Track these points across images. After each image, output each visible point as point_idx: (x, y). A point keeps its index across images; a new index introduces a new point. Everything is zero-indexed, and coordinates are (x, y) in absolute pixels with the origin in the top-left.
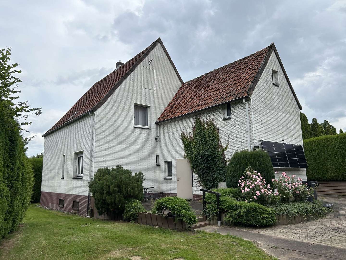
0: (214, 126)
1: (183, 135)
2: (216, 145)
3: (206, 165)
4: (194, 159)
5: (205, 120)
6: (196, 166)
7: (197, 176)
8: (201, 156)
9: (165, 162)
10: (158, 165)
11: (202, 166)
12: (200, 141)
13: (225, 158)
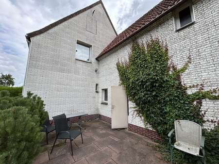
0: (159, 44)
1: (118, 65)
2: (164, 67)
3: (149, 93)
4: (131, 86)
5: (144, 42)
6: (133, 93)
7: (134, 104)
8: (142, 81)
9: (103, 90)
10: (97, 92)
11: (143, 94)
12: (138, 66)
13: (182, 83)
